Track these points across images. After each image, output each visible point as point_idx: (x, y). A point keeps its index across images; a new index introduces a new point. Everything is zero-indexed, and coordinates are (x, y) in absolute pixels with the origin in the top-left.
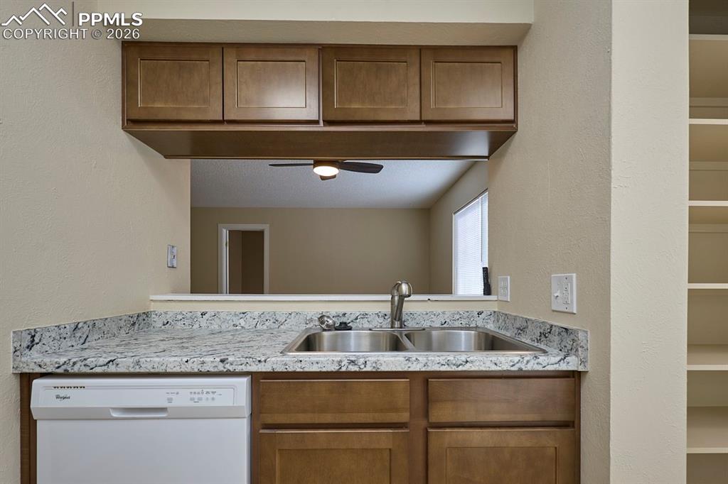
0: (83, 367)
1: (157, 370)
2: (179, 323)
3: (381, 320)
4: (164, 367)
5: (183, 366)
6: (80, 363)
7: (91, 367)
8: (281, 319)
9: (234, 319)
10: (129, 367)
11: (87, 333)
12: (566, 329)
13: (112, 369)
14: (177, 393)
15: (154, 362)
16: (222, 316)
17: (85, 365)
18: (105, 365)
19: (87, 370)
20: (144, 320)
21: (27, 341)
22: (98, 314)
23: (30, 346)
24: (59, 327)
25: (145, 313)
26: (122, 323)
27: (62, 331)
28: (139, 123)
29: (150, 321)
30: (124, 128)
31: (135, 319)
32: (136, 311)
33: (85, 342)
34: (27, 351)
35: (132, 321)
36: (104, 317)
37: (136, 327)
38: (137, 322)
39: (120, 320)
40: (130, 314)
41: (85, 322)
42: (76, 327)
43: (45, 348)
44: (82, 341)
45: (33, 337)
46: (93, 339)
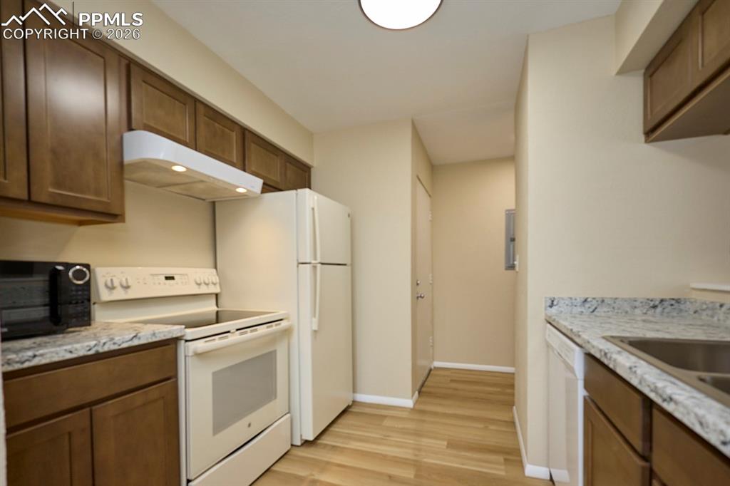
2: (705, 313)
11: (595, 306)
20: (672, 305)
21: (549, 303)
22: (608, 294)
23: (551, 307)
24: (571, 298)
25: (673, 299)
26: (637, 304)
27: (574, 301)
28: (652, 131)
29: (682, 307)
30: (646, 141)
31: (657, 303)
32: (658, 296)
33: (593, 311)
34: (549, 308)
35: (652, 304)
36: (615, 297)
37: (659, 310)
38: (659, 306)
39: (635, 301)
40: (648, 297)
41: (594, 299)
42: (586, 301)
43: (561, 309)
44: (591, 310)
45: (553, 301)
46: (602, 311)
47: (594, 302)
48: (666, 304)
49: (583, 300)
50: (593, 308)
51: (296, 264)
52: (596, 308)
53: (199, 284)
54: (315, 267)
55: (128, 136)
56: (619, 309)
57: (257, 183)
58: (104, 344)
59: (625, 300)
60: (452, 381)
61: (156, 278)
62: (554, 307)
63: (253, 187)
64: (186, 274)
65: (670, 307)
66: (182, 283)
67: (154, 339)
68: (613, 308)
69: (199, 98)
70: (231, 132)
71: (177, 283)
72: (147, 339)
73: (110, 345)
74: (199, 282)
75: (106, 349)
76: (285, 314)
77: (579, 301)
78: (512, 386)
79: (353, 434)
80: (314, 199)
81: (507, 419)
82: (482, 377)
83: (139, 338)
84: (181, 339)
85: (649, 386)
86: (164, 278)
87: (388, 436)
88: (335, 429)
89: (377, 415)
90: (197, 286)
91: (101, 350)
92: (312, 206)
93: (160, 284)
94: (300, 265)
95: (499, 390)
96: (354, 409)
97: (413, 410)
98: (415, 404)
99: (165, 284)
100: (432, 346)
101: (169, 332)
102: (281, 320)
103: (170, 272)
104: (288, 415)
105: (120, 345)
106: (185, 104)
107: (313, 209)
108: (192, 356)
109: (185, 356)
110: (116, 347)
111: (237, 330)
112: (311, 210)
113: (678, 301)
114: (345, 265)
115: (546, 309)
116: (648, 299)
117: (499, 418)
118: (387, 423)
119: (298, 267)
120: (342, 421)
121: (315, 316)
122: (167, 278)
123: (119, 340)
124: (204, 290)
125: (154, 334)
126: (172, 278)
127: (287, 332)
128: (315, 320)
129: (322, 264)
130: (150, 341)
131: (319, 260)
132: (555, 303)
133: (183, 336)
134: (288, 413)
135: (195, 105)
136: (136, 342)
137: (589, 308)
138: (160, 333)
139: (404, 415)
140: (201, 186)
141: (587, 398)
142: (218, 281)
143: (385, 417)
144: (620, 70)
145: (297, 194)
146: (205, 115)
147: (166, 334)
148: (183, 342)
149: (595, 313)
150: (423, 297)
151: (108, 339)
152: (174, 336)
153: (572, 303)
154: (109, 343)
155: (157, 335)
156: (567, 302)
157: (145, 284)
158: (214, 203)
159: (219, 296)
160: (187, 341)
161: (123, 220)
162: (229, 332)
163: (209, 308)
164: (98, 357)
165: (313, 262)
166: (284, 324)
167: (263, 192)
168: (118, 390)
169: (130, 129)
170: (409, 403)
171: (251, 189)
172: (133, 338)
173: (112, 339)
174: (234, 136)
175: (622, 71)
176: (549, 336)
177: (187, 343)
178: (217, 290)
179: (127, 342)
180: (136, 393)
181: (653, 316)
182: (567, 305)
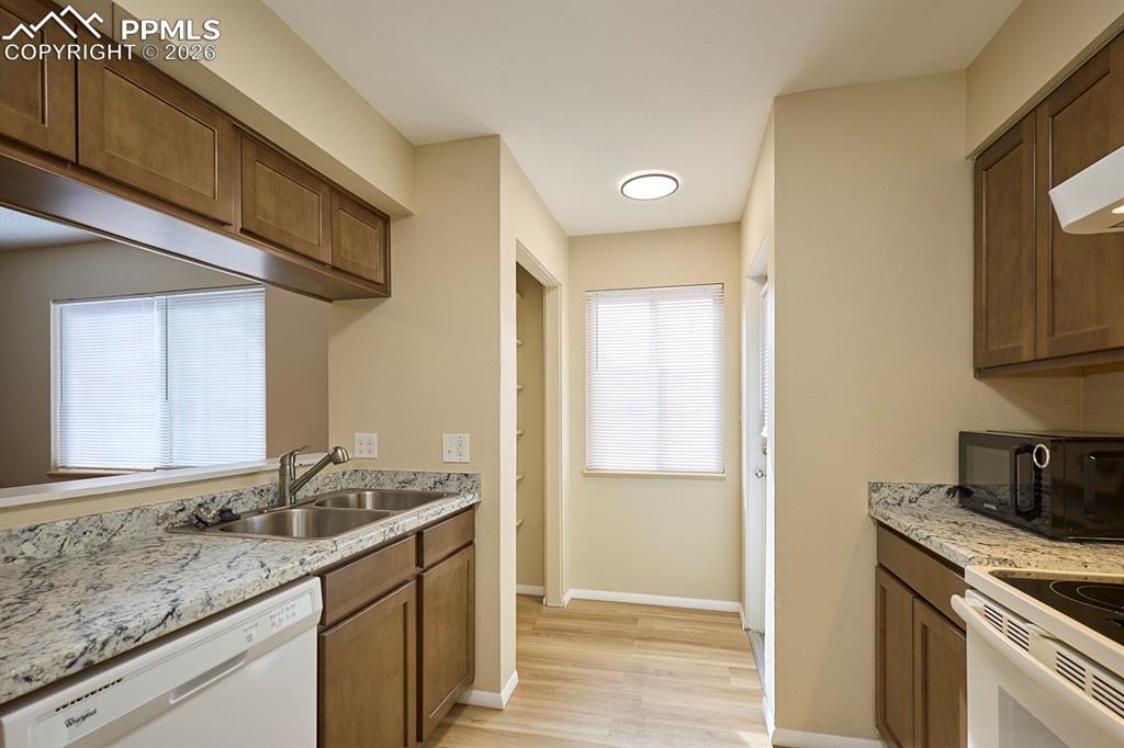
0: (121, 642)
1: (234, 603)
3: (257, 499)
4: (241, 596)
5: (263, 585)
6: (116, 638)
7: (137, 638)
8: (112, 526)
10: (197, 613)
12: (466, 475)
13: (172, 625)
14: (256, 625)
15: (230, 592)
17: (124, 639)
18: (159, 625)
19: (131, 645)
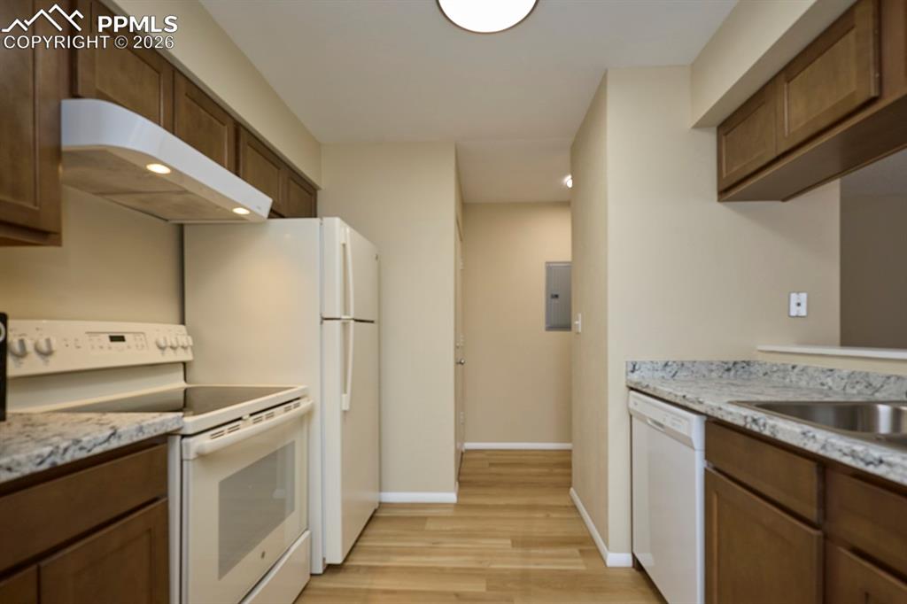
2: (775, 375)
9: (822, 376)
11: (676, 370)
16: (810, 371)
20: (743, 368)
21: (631, 368)
22: (687, 357)
23: (633, 372)
24: (652, 362)
25: (744, 362)
26: (714, 367)
27: (655, 365)
28: (726, 191)
29: (752, 369)
30: (719, 200)
31: (731, 365)
32: (732, 359)
33: (674, 375)
34: (630, 374)
35: (726, 366)
36: (693, 359)
37: (732, 373)
38: (733, 369)
39: (712, 364)
40: (722, 359)
41: (674, 362)
42: (666, 365)
43: (642, 374)
44: (671, 374)
45: (634, 366)
46: (682, 374)
47: (675, 365)
48: (738, 366)
49: (663, 364)
50: (673, 372)
51: (319, 320)
52: (676, 372)
53: (162, 348)
54: (345, 325)
55: (68, 105)
56: (697, 372)
57: (264, 203)
58: (66, 450)
59: (701, 363)
60: (491, 465)
61: (95, 338)
62: (637, 373)
63: (259, 208)
64: (143, 333)
65: (742, 370)
66: (137, 346)
67: (141, 437)
68: (692, 372)
69: (181, 69)
70: (221, 126)
71: (129, 347)
72: (131, 436)
73: (74, 451)
74: (163, 344)
75: (68, 458)
76: (303, 390)
77: (660, 366)
78: (568, 465)
79: (391, 547)
80: (345, 231)
81: (568, 504)
82: (524, 457)
83: (120, 437)
84: (176, 435)
85: (840, 450)
86: (108, 339)
87: (438, 543)
88: (365, 543)
89: (414, 518)
90: (159, 352)
91: (60, 461)
92: (343, 242)
93: (101, 347)
94: (325, 322)
95: (546, 470)
96: (381, 514)
97: (458, 506)
98: (459, 496)
99: (110, 348)
100: (463, 424)
101: (162, 423)
102: (298, 399)
103: (117, 328)
104: (307, 533)
105: (89, 451)
106: (159, 73)
107: (344, 245)
108: (194, 459)
109: (182, 461)
110: (83, 454)
111: (252, 415)
112: (342, 247)
113: (748, 363)
114: (372, 322)
115: (627, 374)
116: (723, 362)
117: (558, 503)
118: (430, 526)
119: (322, 323)
120: (370, 531)
121: (345, 392)
122: (114, 339)
123: (89, 441)
124: (170, 357)
125: (141, 429)
126: (121, 339)
127: (307, 416)
128: (346, 398)
129: (356, 320)
130: (135, 439)
131: (352, 316)
132: (637, 367)
133: (179, 429)
134: (307, 529)
135: (174, 76)
136: (115, 444)
137: (670, 372)
138: (149, 425)
139: (450, 512)
140: (177, 199)
141: (710, 469)
142: (191, 344)
143: (425, 518)
144: (697, 123)
145: (321, 224)
146: (186, 95)
147: (158, 427)
148: (178, 438)
149: (676, 378)
150: (462, 364)
151: (70, 442)
152: (169, 430)
153: (654, 367)
154: (73, 448)
155: (146, 431)
156: (649, 366)
157: (79, 347)
158: (181, 227)
159: (187, 365)
160: (183, 436)
161: (58, 243)
162: (240, 419)
163: (174, 384)
164: (56, 472)
165: (343, 317)
166: (304, 404)
167: (270, 217)
168: (84, 527)
169: (74, 94)
170: (451, 497)
171: (257, 210)
172: (110, 437)
173: (77, 442)
174: (226, 133)
175: (699, 126)
176: (636, 404)
177: (185, 440)
178: (186, 356)
179: (100, 444)
180: (112, 528)
181: (729, 378)
182: (649, 369)
